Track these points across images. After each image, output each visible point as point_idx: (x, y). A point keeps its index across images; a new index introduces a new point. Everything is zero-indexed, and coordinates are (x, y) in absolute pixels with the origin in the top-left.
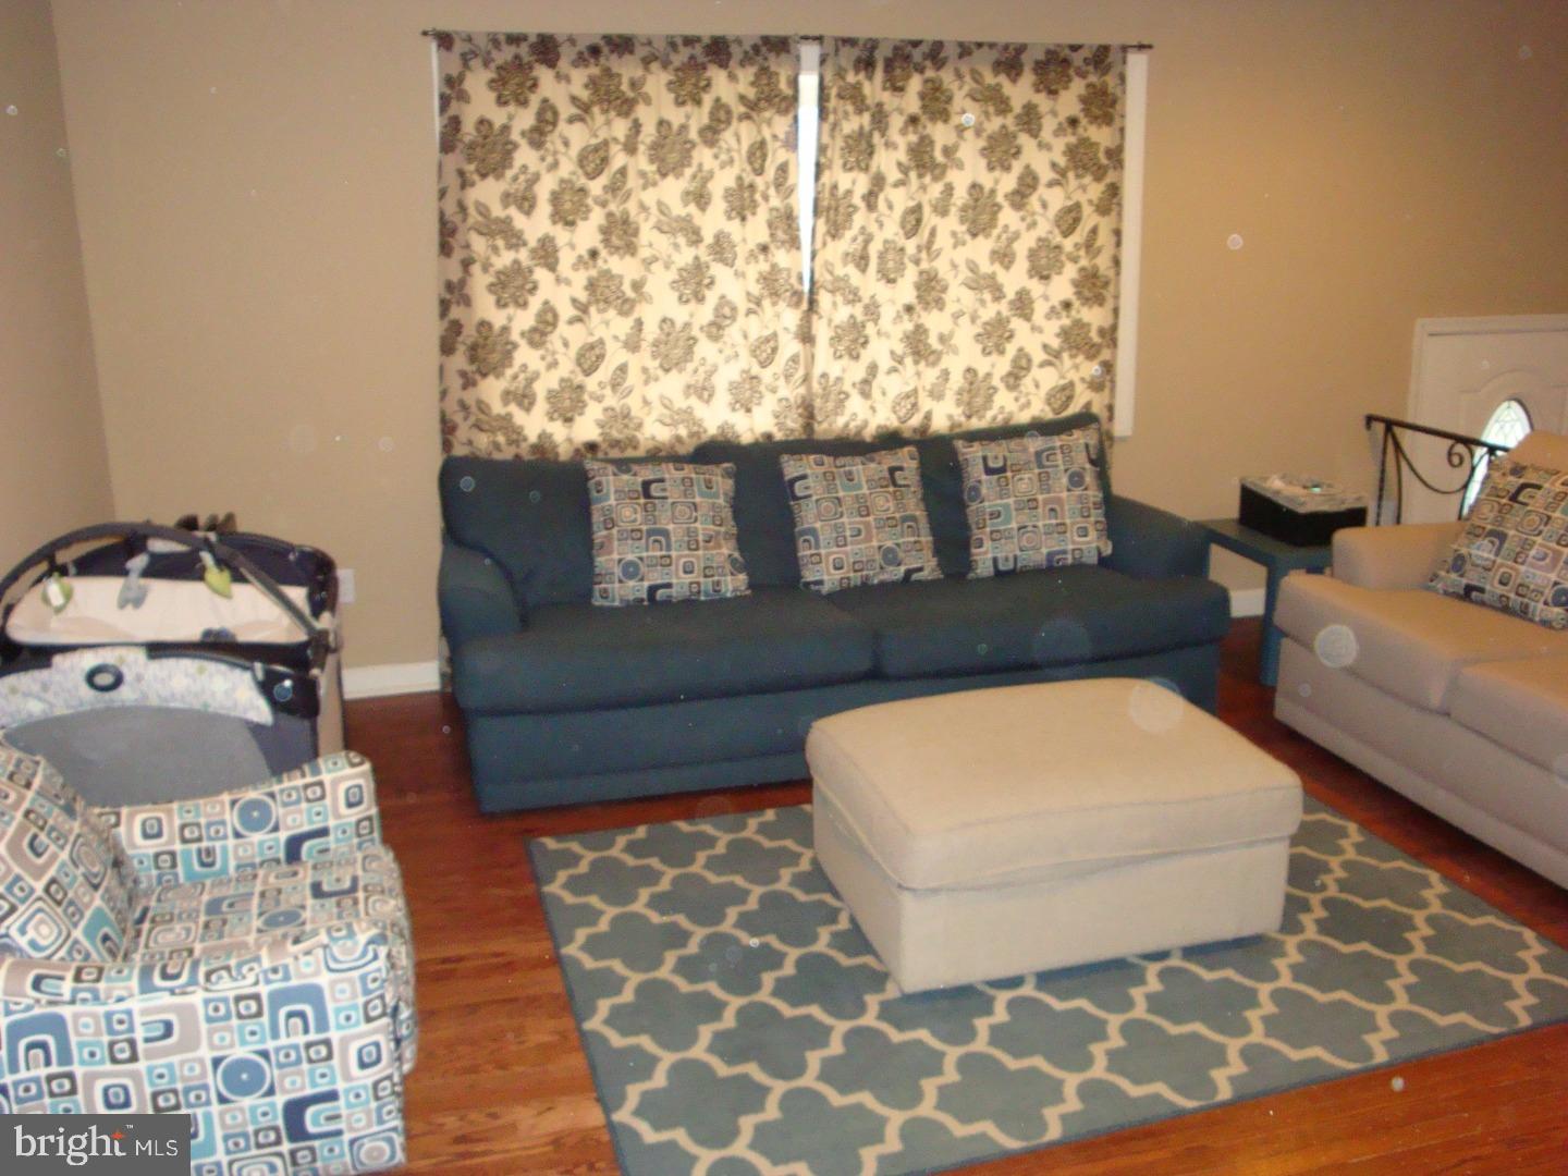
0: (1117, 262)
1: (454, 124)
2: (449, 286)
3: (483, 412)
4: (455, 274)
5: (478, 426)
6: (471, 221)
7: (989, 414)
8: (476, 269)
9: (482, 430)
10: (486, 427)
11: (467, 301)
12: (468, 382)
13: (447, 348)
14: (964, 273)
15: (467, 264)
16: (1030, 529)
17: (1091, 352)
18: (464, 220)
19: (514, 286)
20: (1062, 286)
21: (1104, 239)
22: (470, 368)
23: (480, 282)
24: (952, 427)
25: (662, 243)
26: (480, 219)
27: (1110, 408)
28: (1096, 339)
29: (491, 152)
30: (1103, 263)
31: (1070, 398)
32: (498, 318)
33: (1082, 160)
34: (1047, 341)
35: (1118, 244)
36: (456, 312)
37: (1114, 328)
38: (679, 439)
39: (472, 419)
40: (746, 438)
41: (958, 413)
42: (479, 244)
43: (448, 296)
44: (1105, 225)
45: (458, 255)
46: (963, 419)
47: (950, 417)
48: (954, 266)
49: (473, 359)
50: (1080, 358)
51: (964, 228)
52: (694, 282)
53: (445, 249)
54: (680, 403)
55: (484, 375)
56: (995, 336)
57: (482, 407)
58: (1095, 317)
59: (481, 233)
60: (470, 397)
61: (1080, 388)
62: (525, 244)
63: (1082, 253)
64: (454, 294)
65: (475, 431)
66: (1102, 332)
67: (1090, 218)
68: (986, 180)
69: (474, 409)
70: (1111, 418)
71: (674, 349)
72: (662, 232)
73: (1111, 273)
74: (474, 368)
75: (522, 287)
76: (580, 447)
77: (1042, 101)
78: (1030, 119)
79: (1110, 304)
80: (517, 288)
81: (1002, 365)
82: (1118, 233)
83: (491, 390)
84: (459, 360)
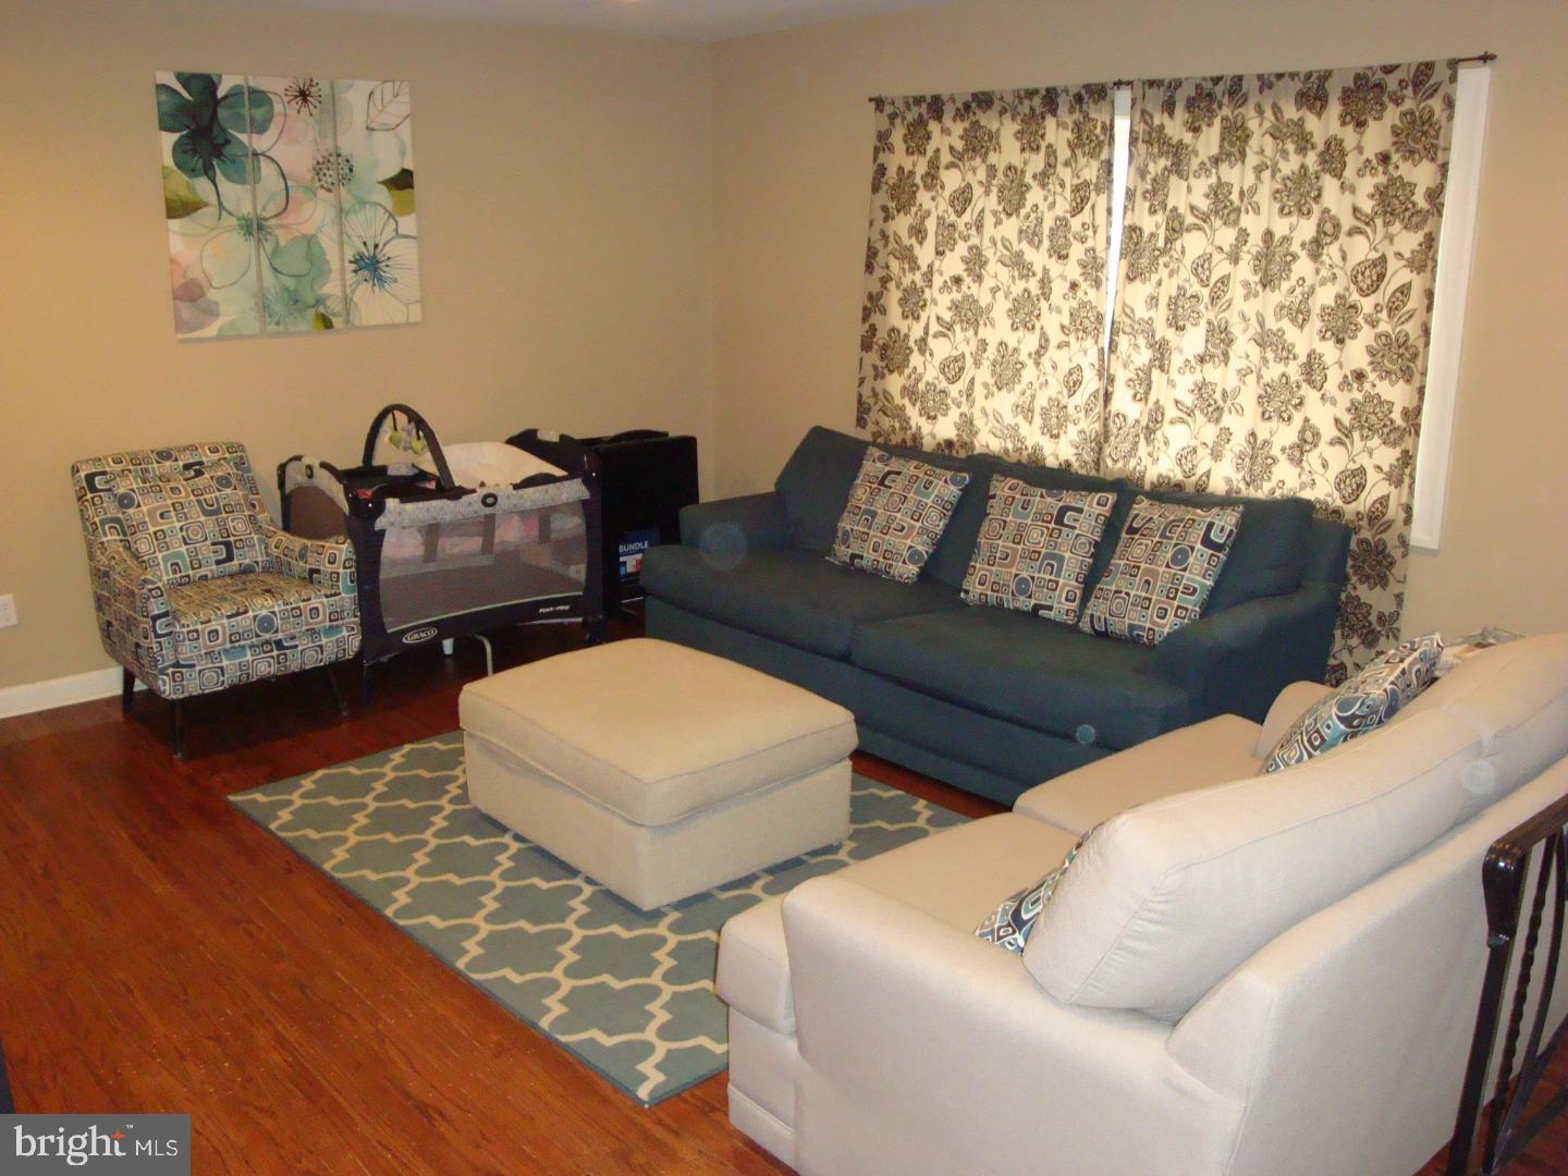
0: (1426, 332)
1: (881, 170)
2: (871, 297)
3: (887, 400)
4: (876, 288)
5: (883, 411)
6: (890, 247)
7: (1267, 487)
8: (892, 285)
9: (886, 415)
10: (890, 414)
11: (883, 311)
12: (879, 375)
13: (866, 346)
14: (1254, 327)
15: (885, 281)
16: (1123, 595)
17: (1393, 435)
18: (886, 245)
19: (913, 303)
20: (1357, 353)
21: (1415, 301)
22: (880, 364)
23: (893, 296)
24: (1229, 492)
25: (1004, 274)
26: (896, 246)
27: (1408, 509)
28: (1399, 421)
29: (903, 194)
30: (1412, 328)
31: (1361, 487)
32: (903, 326)
33: (1392, 203)
34: (1339, 416)
35: (1429, 308)
36: (875, 318)
37: (1418, 410)
38: (1006, 451)
39: (880, 404)
40: (1051, 462)
41: (1237, 478)
42: (895, 265)
43: (869, 305)
44: (1418, 282)
45: (879, 273)
46: (1242, 486)
47: (1229, 481)
48: (1244, 318)
49: (882, 357)
50: (1376, 442)
51: (1257, 278)
52: (1024, 313)
53: (869, 268)
54: (1009, 419)
55: (891, 371)
56: (1277, 401)
57: (887, 395)
58: (1396, 394)
59: (896, 257)
60: (880, 385)
61: (1372, 477)
62: (919, 268)
63: (1384, 315)
64: (873, 305)
65: (881, 413)
66: (1405, 413)
67: (1398, 275)
68: (1281, 227)
69: (881, 397)
70: (1408, 520)
71: (1007, 371)
72: (1005, 265)
73: (1420, 344)
74: (884, 364)
75: (917, 303)
76: (942, 442)
77: (1349, 136)
78: (1333, 157)
79: (1416, 382)
80: (914, 304)
81: (1287, 435)
82: (1430, 294)
83: (895, 383)
84: (872, 358)
